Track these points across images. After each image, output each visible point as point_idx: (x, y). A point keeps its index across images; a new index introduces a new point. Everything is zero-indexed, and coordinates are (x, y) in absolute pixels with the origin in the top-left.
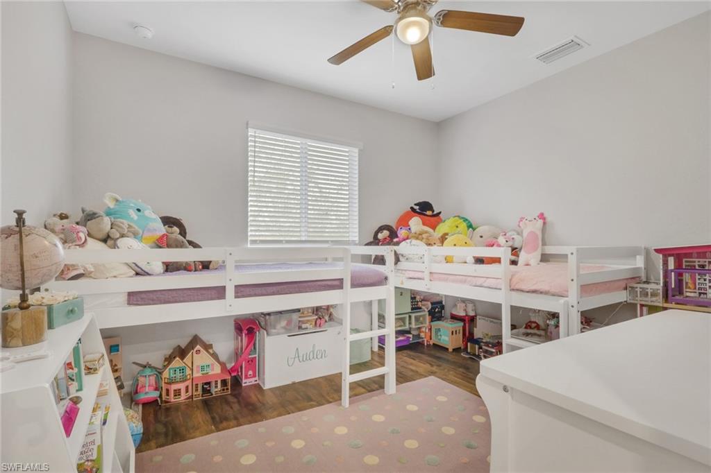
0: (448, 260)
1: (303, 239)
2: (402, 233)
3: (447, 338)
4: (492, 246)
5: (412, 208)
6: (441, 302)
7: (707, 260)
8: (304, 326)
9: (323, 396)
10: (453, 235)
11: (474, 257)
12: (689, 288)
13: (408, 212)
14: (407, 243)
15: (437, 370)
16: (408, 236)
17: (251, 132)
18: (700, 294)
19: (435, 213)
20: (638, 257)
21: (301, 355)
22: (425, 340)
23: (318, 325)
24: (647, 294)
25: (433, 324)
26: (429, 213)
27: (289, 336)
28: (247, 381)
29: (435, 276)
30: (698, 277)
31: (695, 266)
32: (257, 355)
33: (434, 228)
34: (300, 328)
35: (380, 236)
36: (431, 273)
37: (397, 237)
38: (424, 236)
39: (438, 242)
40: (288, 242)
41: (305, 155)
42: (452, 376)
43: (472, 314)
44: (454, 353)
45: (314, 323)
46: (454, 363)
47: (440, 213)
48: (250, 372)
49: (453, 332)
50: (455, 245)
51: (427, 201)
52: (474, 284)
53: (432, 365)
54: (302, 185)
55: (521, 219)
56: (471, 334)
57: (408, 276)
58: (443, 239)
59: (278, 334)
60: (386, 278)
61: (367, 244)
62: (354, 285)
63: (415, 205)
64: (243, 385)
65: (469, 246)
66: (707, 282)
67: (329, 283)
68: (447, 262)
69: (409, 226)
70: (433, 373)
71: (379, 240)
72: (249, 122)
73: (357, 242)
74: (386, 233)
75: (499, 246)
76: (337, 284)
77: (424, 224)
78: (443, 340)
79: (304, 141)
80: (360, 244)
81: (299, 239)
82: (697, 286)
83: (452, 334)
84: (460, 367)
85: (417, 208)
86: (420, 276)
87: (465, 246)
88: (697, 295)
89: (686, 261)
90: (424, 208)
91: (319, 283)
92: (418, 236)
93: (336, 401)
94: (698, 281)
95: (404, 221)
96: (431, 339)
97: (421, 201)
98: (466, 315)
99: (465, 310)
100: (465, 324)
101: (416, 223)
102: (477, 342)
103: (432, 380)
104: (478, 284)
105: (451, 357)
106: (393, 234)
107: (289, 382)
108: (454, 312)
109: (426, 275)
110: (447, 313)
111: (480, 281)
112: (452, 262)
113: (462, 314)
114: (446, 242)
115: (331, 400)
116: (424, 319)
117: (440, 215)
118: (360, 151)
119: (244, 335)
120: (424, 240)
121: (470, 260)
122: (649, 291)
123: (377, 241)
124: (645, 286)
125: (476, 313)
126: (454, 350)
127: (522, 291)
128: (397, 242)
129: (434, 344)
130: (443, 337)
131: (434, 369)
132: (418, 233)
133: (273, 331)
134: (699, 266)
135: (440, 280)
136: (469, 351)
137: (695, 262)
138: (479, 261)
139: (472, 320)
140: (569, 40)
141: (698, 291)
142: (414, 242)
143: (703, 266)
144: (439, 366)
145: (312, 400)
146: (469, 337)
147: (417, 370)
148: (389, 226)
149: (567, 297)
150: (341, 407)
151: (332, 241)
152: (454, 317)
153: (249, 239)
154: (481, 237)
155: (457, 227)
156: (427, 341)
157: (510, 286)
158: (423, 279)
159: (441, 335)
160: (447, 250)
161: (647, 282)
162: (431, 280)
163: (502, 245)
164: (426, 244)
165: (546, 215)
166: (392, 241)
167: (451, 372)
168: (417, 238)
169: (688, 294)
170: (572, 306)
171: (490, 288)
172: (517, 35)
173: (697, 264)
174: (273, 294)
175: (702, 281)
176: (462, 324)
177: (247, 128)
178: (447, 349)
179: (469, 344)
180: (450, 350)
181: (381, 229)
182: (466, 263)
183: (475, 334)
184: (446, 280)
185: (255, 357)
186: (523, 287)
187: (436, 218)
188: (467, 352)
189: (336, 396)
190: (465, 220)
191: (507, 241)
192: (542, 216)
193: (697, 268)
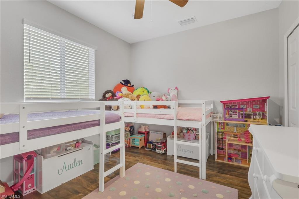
0: (142, 107)
1: (63, 97)
2: (119, 94)
3: (138, 143)
4: (159, 100)
5: (121, 82)
6: (133, 126)
7: (232, 105)
8: (68, 148)
9: (86, 188)
10: (143, 95)
11: (153, 105)
12: (227, 115)
13: (119, 85)
14: (122, 99)
15: (139, 159)
16: (122, 96)
17: (26, 27)
18: (230, 116)
19: (131, 85)
20: (211, 104)
21: (67, 166)
22: (128, 145)
23: (77, 147)
24: (214, 118)
25: (131, 136)
26: (129, 85)
27: (59, 156)
28: (27, 191)
29: (139, 115)
30: (229, 111)
31: (228, 107)
32: (35, 173)
33: (132, 92)
34: (66, 150)
35: (107, 96)
36: (137, 113)
37: (116, 96)
38: (130, 96)
39: (136, 99)
40: (53, 99)
41: (63, 48)
42: (146, 160)
43: (148, 130)
44: (142, 149)
45: (74, 146)
46: (144, 154)
47: (134, 85)
48: (30, 185)
49: (141, 140)
50: (144, 100)
51: (128, 79)
52: (160, 118)
53: (135, 157)
54: (61, 65)
55: (169, 89)
56: (148, 139)
57: (125, 115)
58: (138, 97)
59: (52, 156)
60: (120, 118)
61: (100, 100)
62: (107, 123)
63: (123, 81)
64: (24, 195)
65: (150, 100)
66: (232, 112)
67: (92, 123)
68: (141, 108)
69: (121, 91)
70: (137, 161)
71: (107, 98)
72: (24, 20)
73: (94, 99)
74: (110, 94)
75: (162, 100)
76: (96, 123)
77: (128, 90)
78: (136, 144)
79: (63, 39)
80: (96, 100)
81: (60, 97)
82: (229, 114)
83: (141, 141)
84: (147, 156)
85: (123, 82)
86: (131, 115)
87: (148, 101)
88: (229, 117)
89: (226, 105)
90: (127, 83)
91: (87, 123)
92: (127, 96)
93: (95, 189)
94: (229, 112)
95: (118, 88)
96: (130, 144)
97: (125, 79)
98: (146, 131)
99: (145, 129)
100: (145, 136)
101: (124, 90)
102: (151, 142)
103: (139, 164)
104: (161, 118)
105: (142, 151)
106: (114, 95)
107: (60, 184)
108: (140, 130)
109: (135, 115)
110: (135, 131)
111: (162, 116)
112: (143, 108)
113: (144, 131)
114: (140, 99)
115: (91, 189)
116: (128, 135)
117: (134, 87)
118: (96, 51)
119: (24, 161)
120: (130, 98)
121: (151, 107)
122: (215, 116)
123: (105, 98)
124: (214, 115)
125: (149, 130)
126: (141, 147)
127: (182, 120)
128: (116, 99)
129: (131, 146)
130: (136, 143)
131: (137, 158)
132: (127, 94)
133: (48, 155)
134: (230, 107)
135: (142, 117)
136: (148, 147)
137: (228, 106)
138: (155, 107)
139: (148, 133)
140: (192, 17)
141: (229, 116)
142: (126, 99)
143: (231, 107)
144: (139, 157)
145: (79, 193)
146: (147, 141)
147: (130, 161)
148: (111, 91)
149: (201, 121)
150: (99, 193)
151: (81, 98)
152: (140, 133)
153: (25, 97)
154: (154, 96)
155: (143, 92)
156: (129, 145)
157: (177, 118)
158: (133, 117)
159: (135, 142)
160: (140, 102)
161: (214, 113)
162: (137, 117)
163: (164, 100)
164: (131, 100)
165: (178, 88)
166: (114, 98)
167: (145, 159)
168: (126, 97)
169: (227, 117)
170: (204, 125)
171: (167, 119)
172: (184, 7)
173: (229, 106)
174: (58, 133)
175: (231, 112)
176: (144, 135)
177: (23, 23)
178: (139, 148)
179: (148, 144)
180: (140, 148)
181: (107, 92)
182: (149, 108)
183: (149, 139)
184: (145, 117)
185: (33, 175)
186: (183, 118)
187: (132, 88)
188: (147, 148)
189: (93, 186)
190: (146, 89)
191: (166, 98)
192: (176, 88)
193: (229, 108)
